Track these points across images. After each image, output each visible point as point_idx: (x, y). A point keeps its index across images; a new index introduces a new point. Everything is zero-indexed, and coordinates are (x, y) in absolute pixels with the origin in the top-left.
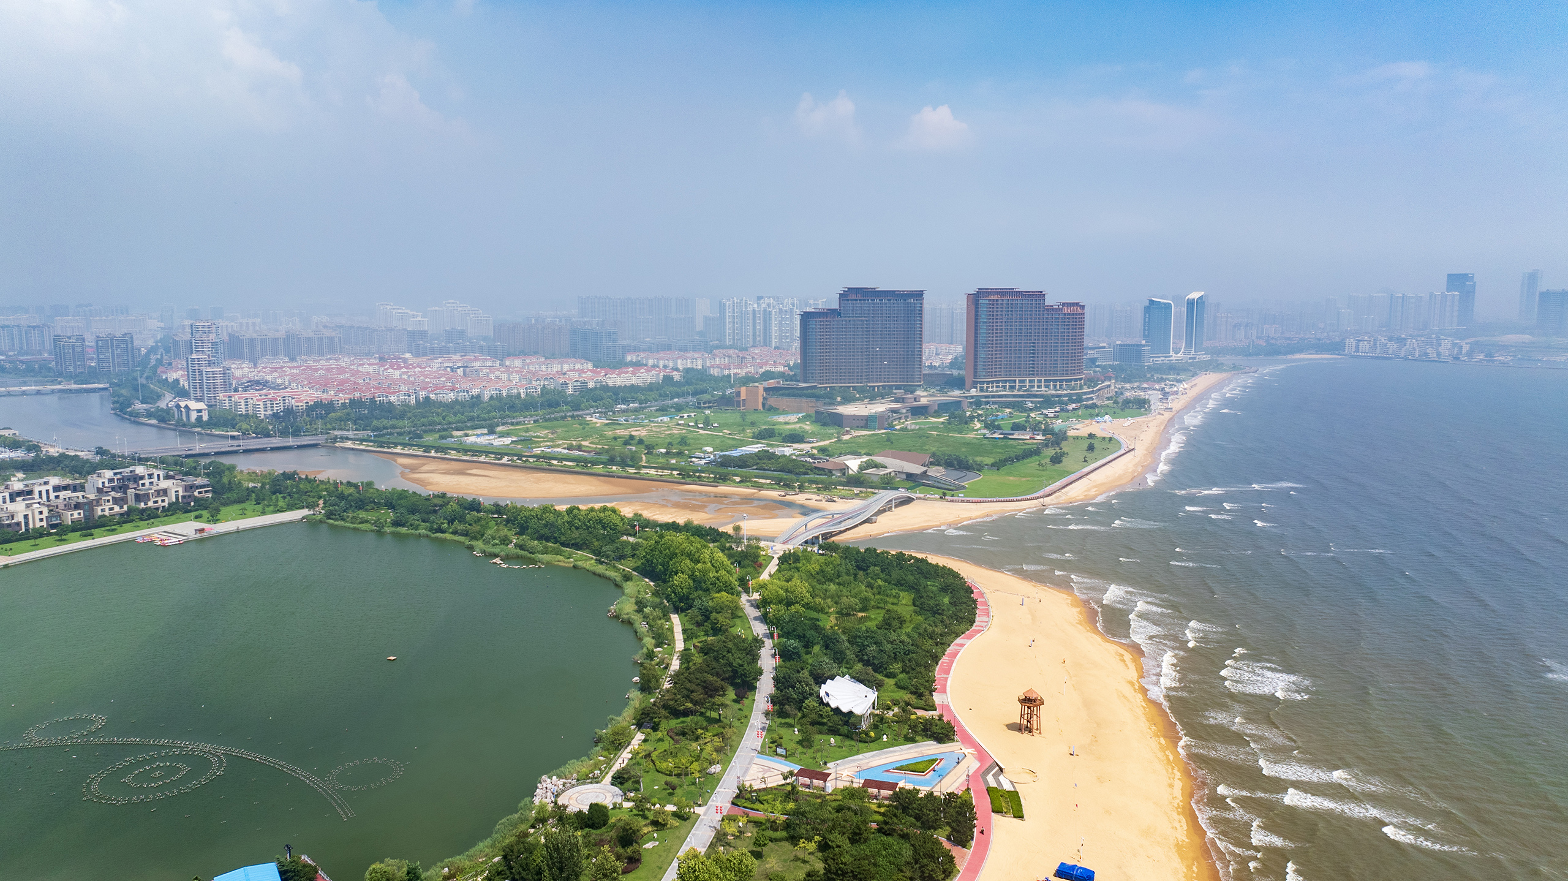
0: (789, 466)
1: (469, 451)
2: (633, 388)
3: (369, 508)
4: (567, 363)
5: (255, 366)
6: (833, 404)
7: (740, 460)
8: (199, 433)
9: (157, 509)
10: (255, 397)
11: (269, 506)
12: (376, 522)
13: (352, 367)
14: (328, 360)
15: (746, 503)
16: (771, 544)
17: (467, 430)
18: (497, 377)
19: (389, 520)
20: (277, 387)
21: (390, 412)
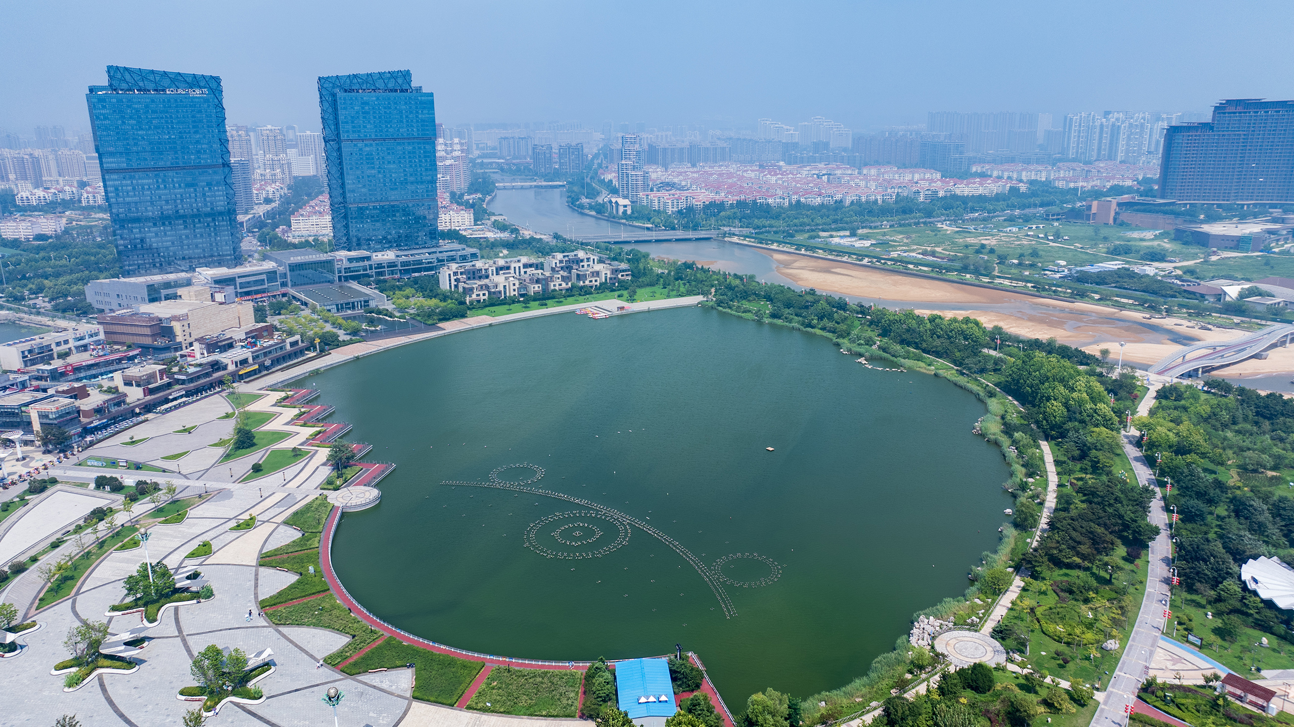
0: (1155, 287)
1: (835, 251)
2: (981, 199)
3: (751, 299)
4: (917, 172)
5: (666, 170)
6: (1196, 222)
7: (1098, 277)
8: (624, 224)
9: (591, 287)
10: (665, 195)
11: (673, 290)
12: (756, 313)
13: (738, 173)
14: (720, 166)
15: (1108, 323)
16: (1143, 373)
17: (832, 231)
18: (857, 184)
19: (767, 312)
20: (682, 189)
21: (768, 212)
